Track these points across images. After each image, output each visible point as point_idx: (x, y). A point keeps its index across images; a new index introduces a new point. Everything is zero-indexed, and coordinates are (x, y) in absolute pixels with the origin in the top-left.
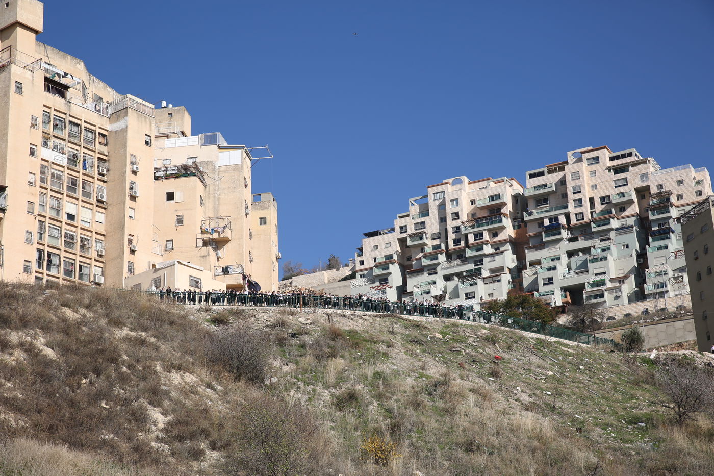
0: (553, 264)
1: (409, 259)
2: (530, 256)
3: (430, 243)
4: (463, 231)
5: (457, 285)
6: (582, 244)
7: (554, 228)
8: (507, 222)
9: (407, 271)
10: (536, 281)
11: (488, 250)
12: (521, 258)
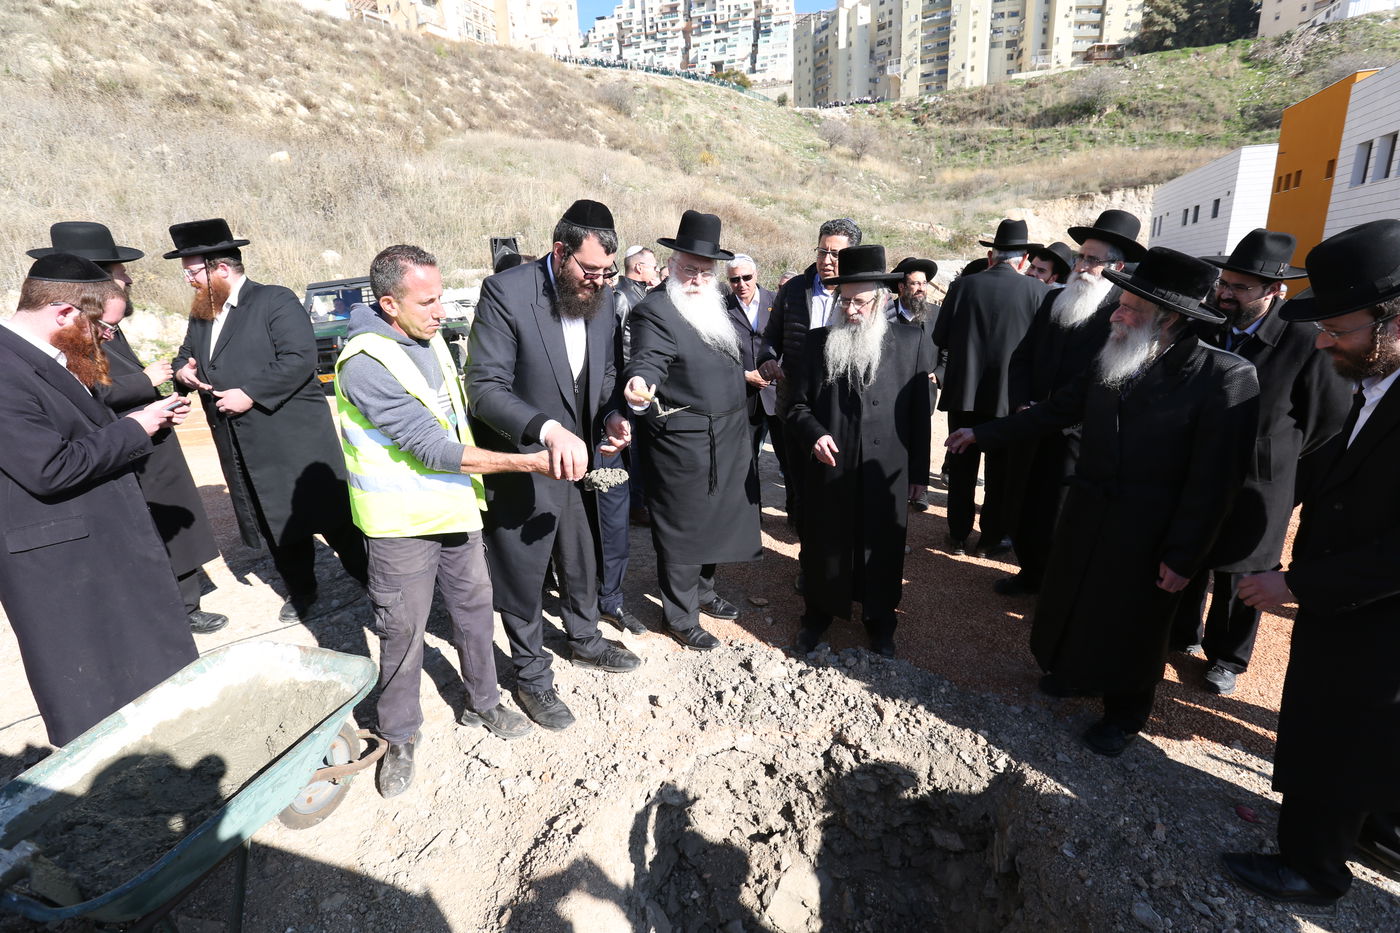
0: (706, 47)
1: (623, 37)
2: (694, 40)
3: (636, 27)
4: (656, 21)
5: (652, 57)
6: (723, 34)
7: (707, 24)
8: (681, 16)
9: (621, 43)
10: (697, 57)
11: (669, 34)
12: (688, 41)
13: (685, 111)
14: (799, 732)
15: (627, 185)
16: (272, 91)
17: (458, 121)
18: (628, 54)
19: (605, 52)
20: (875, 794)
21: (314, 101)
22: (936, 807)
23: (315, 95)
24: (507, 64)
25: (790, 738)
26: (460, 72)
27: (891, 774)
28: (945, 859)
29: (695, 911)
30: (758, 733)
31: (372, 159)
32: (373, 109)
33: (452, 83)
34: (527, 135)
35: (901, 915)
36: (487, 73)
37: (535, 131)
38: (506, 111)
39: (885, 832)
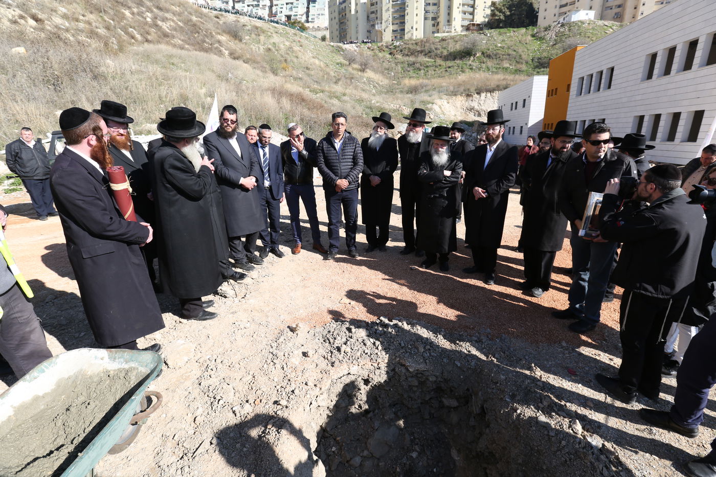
12: (272, 2)
13: (272, 41)
14: (380, 361)
15: (243, 79)
16: (9, 8)
17: (138, 37)
18: (238, 6)
19: (225, 4)
20: (417, 386)
21: (40, 17)
22: (446, 388)
23: (40, 13)
24: (167, 5)
25: (376, 365)
26: (138, 8)
27: (424, 376)
28: (449, 411)
29: (334, 457)
30: (360, 365)
31: (85, 56)
32: (81, 25)
33: (133, 14)
34: (182, 48)
35: (432, 441)
36: (155, 10)
37: (187, 46)
38: (168, 33)
39: (422, 403)
